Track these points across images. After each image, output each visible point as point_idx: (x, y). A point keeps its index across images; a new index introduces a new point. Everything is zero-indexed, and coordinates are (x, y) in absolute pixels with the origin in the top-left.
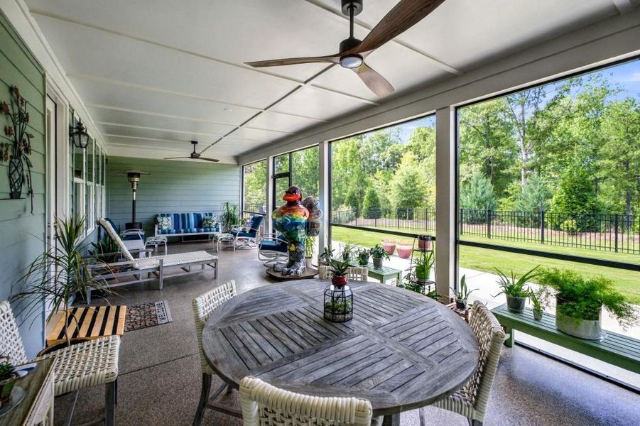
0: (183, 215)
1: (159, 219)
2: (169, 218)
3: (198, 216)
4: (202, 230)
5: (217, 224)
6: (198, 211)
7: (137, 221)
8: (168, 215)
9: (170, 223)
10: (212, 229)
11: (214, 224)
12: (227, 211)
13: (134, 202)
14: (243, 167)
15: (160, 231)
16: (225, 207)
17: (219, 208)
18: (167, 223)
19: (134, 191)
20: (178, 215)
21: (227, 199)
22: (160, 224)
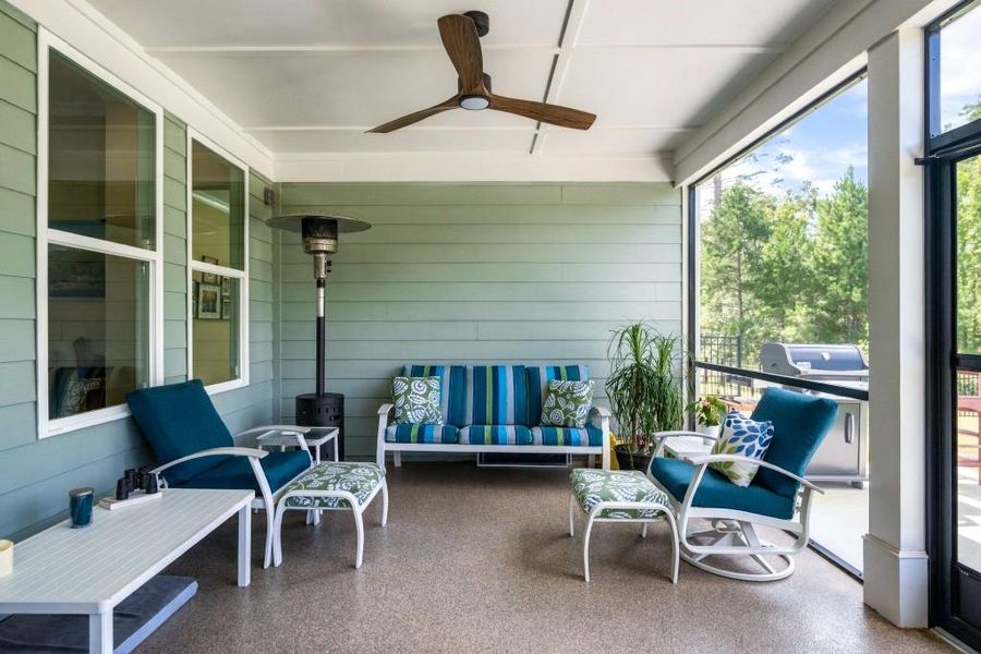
0: (480, 372)
1: (401, 385)
2: (434, 383)
3: (528, 376)
4: (538, 433)
5: (593, 412)
6: (529, 356)
7: (330, 387)
8: (433, 371)
9: (434, 400)
10: (574, 433)
11: (582, 413)
12: (630, 362)
13: (320, 322)
14: (692, 188)
15: (393, 429)
16: (627, 349)
17: (600, 349)
18: (425, 401)
19: (320, 283)
20: (463, 370)
21: (633, 316)
22: (400, 402)
